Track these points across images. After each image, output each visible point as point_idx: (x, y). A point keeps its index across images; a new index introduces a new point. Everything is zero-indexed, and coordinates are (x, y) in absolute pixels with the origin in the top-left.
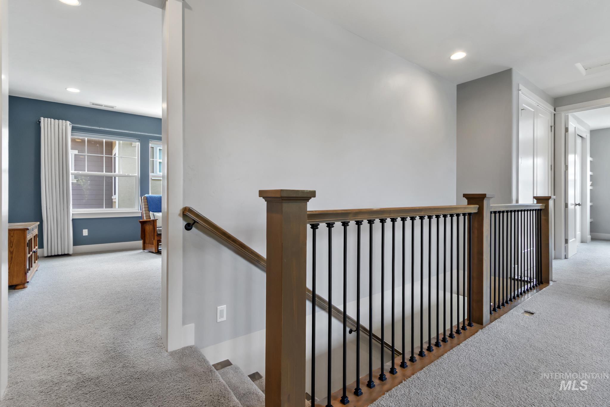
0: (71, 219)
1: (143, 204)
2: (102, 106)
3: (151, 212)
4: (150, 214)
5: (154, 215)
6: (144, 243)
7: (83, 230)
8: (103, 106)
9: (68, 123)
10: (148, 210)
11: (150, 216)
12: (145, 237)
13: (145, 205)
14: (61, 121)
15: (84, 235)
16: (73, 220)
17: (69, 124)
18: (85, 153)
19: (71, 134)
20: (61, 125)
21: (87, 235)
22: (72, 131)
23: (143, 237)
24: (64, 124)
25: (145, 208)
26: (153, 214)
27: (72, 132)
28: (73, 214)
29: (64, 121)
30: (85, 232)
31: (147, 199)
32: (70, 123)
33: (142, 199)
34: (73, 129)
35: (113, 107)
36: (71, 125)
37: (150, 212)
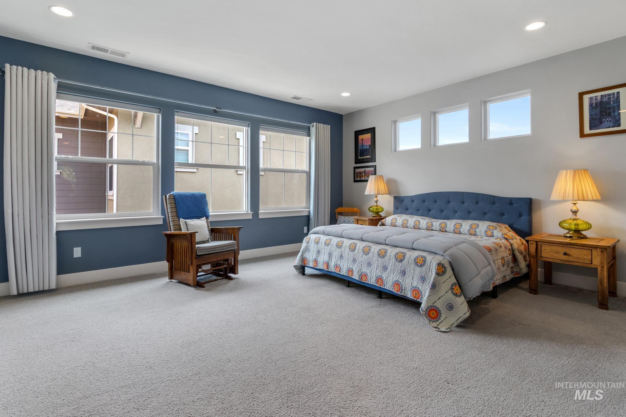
0: (54, 232)
1: (168, 207)
2: (106, 51)
3: (181, 219)
4: (181, 222)
5: (186, 224)
6: (171, 268)
7: (74, 248)
8: (109, 52)
9: (52, 76)
10: (177, 216)
11: (180, 225)
12: (173, 258)
13: (171, 208)
14: (39, 72)
15: (75, 256)
16: (58, 233)
17: (53, 79)
18: (78, 127)
19: (57, 96)
20: (40, 78)
21: (80, 255)
22: (57, 90)
23: (170, 258)
24: (45, 78)
25: (172, 212)
26: (185, 222)
27: (57, 92)
28: (57, 224)
29: (45, 73)
30: (77, 252)
31: (174, 199)
32: (55, 77)
33: (167, 198)
34: (60, 87)
35: (123, 55)
36: (57, 81)
37: (179, 218)
